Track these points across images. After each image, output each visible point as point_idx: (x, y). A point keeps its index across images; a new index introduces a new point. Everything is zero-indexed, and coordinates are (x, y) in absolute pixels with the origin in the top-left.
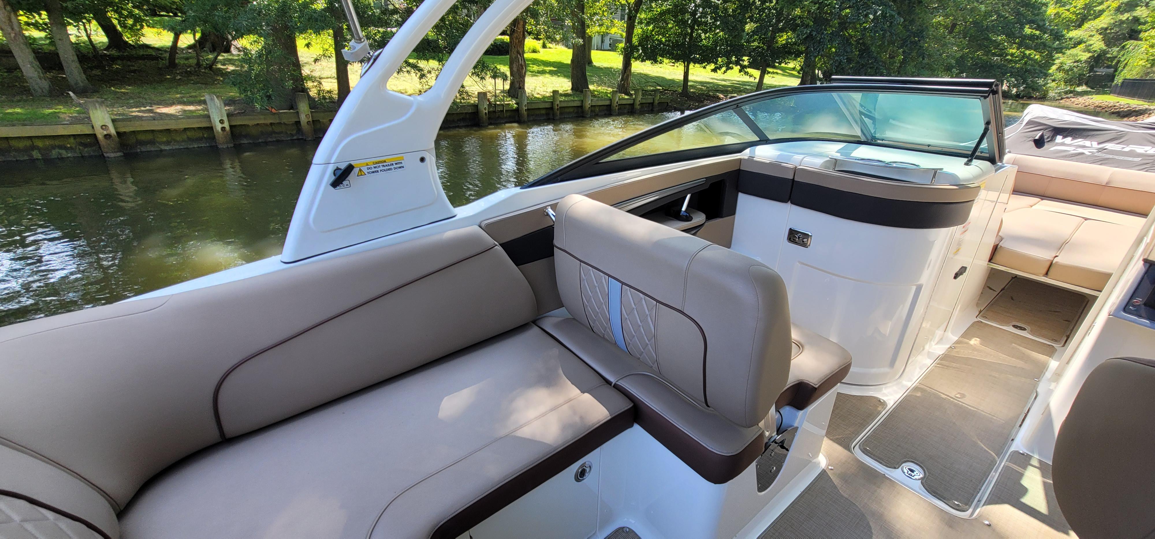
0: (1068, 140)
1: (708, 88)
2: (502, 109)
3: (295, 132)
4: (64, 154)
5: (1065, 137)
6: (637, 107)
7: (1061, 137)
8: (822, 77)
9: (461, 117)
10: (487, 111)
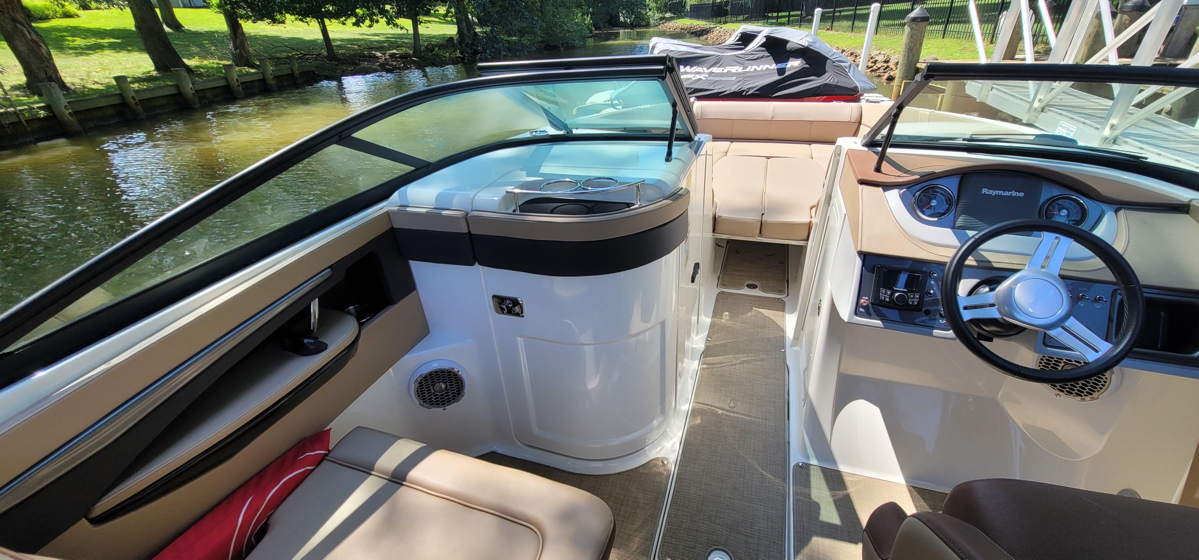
0: (688, 69)
1: (359, 46)
5: (687, 66)
6: (271, 82)
7: (684, 66)
8: (477, 21)
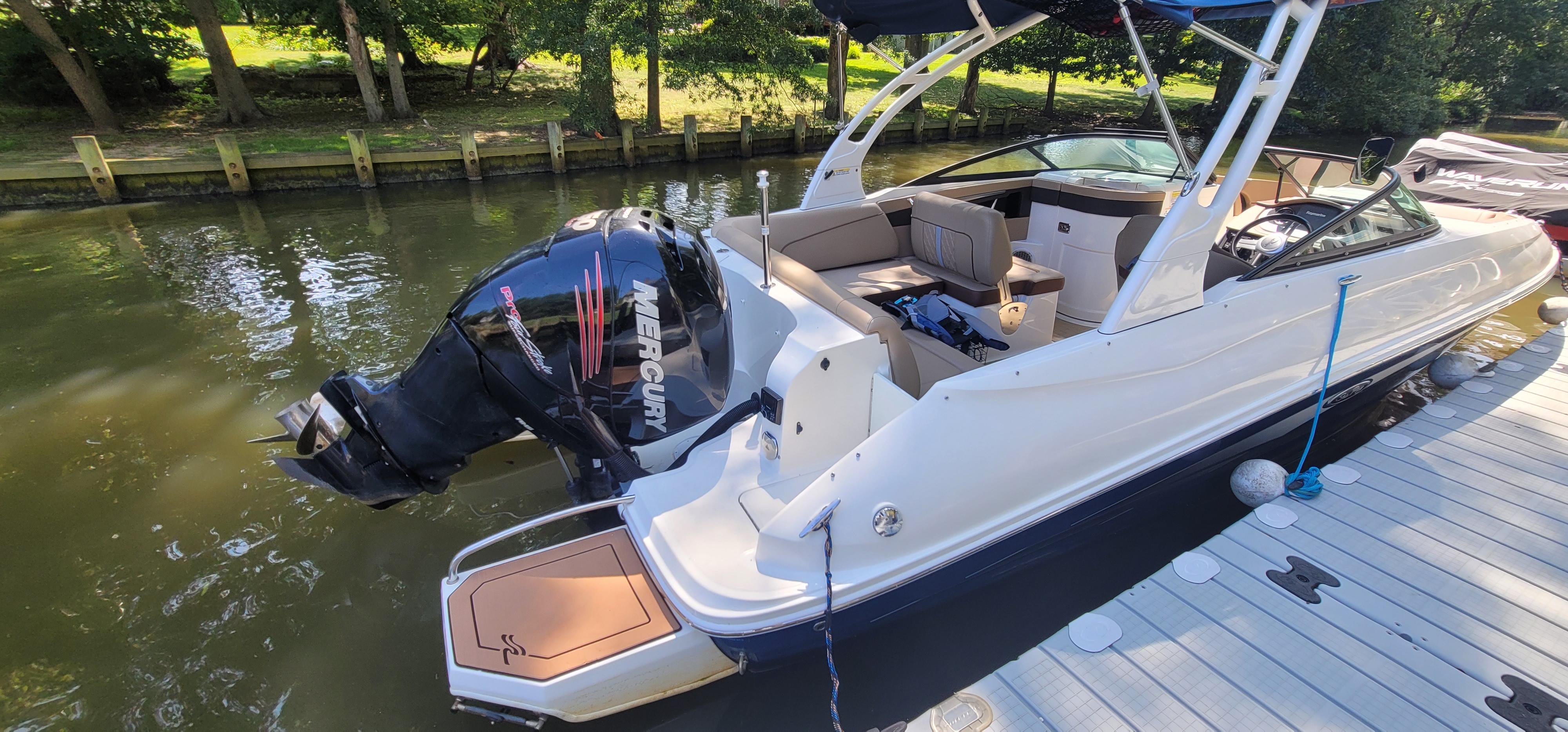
0: (1451, 174)
1: (1081, 103)
2: (820, 134)
3: (616, 159)
4: (438, 177)
5: (1448, 170)
6: (982, 130)
7: (1444, 170)
9: (775, 143)
10: (804, 137)
